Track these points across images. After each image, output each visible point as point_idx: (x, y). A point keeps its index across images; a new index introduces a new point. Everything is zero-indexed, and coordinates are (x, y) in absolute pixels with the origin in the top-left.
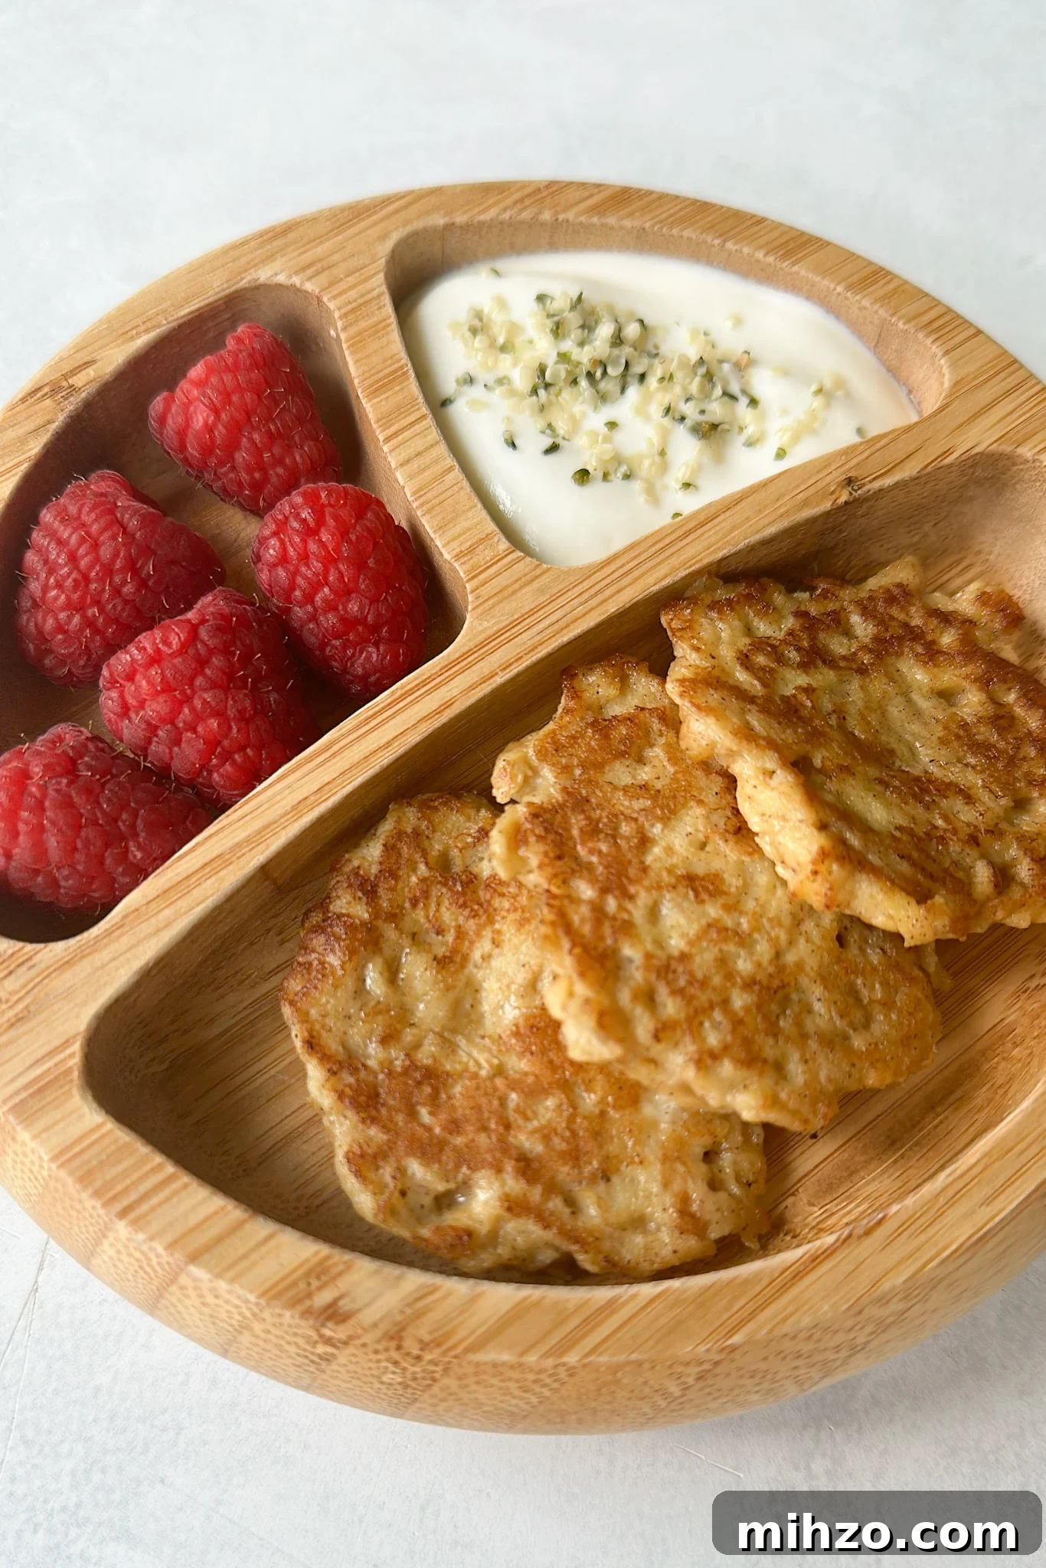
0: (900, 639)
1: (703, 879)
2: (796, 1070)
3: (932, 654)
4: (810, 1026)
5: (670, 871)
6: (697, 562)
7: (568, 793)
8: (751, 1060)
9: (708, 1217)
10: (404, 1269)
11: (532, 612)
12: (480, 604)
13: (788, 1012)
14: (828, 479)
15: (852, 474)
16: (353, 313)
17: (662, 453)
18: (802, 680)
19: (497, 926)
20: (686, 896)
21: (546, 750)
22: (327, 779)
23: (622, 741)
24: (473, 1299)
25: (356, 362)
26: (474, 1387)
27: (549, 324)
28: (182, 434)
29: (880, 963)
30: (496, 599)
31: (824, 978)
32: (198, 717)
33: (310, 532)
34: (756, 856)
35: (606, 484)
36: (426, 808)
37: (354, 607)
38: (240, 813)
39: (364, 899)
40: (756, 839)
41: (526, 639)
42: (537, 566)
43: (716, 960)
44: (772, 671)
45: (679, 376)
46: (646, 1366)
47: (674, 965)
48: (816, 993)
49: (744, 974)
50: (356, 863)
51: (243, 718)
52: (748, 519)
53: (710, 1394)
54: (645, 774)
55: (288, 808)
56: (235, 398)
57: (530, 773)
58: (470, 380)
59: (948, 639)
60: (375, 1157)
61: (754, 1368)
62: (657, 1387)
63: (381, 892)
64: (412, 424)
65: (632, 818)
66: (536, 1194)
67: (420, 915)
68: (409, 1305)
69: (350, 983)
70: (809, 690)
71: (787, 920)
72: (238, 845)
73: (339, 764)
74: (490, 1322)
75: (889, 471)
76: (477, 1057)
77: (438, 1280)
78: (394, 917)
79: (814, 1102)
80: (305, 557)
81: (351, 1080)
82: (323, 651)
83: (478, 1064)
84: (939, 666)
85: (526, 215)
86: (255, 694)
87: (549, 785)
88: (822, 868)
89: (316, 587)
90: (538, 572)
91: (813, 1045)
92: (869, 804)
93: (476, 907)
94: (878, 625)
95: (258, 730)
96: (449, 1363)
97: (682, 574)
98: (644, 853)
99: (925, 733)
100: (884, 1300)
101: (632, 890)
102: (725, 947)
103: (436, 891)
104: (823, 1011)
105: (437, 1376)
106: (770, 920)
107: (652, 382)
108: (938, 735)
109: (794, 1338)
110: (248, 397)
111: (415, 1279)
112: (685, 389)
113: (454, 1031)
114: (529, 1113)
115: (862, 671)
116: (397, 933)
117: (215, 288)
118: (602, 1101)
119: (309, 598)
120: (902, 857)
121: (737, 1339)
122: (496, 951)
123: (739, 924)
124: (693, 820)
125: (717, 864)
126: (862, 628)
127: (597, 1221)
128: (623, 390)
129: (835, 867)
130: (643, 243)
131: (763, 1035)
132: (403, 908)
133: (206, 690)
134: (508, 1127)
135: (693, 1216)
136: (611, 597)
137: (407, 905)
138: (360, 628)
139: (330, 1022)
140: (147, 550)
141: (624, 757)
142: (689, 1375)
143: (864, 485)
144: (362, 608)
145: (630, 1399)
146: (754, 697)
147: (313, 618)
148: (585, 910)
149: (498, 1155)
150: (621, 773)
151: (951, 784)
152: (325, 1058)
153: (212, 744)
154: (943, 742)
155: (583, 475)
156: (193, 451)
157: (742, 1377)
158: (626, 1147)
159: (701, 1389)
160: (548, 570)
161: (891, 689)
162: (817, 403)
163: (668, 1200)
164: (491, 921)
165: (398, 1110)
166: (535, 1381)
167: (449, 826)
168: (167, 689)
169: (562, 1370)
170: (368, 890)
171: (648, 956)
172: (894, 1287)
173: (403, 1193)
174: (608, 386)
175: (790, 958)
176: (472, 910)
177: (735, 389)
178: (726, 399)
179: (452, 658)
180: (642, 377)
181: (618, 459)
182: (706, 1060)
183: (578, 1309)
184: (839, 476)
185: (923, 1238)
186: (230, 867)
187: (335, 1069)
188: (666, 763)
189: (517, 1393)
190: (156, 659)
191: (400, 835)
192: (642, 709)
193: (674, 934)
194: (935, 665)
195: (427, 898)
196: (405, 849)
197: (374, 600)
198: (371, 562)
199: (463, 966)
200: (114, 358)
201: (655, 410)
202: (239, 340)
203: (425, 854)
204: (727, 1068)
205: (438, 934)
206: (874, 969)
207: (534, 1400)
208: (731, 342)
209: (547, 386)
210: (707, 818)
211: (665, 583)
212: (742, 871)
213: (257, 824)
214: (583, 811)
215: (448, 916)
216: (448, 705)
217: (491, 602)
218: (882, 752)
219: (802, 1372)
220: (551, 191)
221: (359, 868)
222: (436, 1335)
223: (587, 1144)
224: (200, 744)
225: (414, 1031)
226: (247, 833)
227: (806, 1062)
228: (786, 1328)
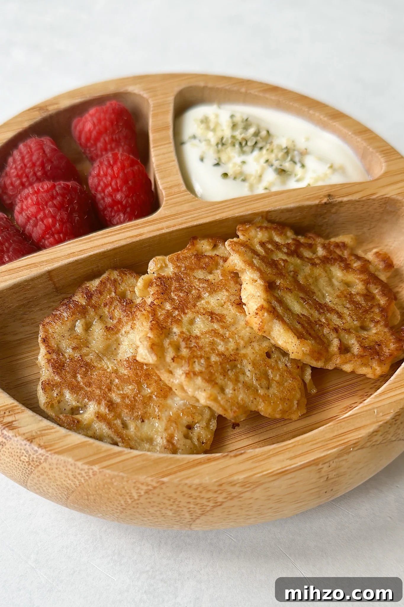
0: (335, 260)
1: (217, 315)
2: (229, 391)
3: (347, 267)
4: (241, 378)
5: (204, 309)
6: (257, 210)
7: (176, 275)
8: (210, 380)
9: (178, 446)
10: (43, 419)
11: (185, 212)
12: (167, 206)
13: (234, 370)
14: (321, 193)
15: (331, 194)
16: (158, 106)
17: (260, 176)
18: (285, 257)
19: (135, 322)
20: (208, 319)
21: (173, 259)
22: (85, 248)
23: (205, 264)
24: (65, 436)
25: (153, 121)
26: (54, 470)
27: (231, 125)
28: (80, 132)
29: (282, 368)
30: (174, 205)
31: (254, 364)
32: (45, 216)
33: (111, 166)
34: (243, 314)
35: (234, 182)
36: (122, 273)
37: (119, 196)
38: (48, 252)
39: (86, 298)
40: (244, 306)
41: (180, 220)
42: (193, 198)
43: (210, 342)
44: (272, 251)
45: (275, 151)
46: (125, 479)
47: (192, 339)
48: (248, 368)
49: (220, 350)
50: (88, 285)
51: (62, 221)
52: (283, 200)
53: (150, 503)
54: (210, 277)
55: (66, 254)
56: (103, 123)
57: (164, 265)
58: (194, 137)
59: (356, 265)
60: (53, 386)
61: (170, 495)
62: (128, 491)
63: (94, 298)
64: (165, 144)
65: (197, 289)
66: (110, 416)
67: (106, 310)
68: (40, 431)
69: (69, 324)
70: (285, 261)
71: (246, 339)
72: (43, 262)
73: (91, 245)
74: (70, 445)
75: (348, 195)
76: (109, 365)
77: (55, 426)
78: (95, 307)
79: (232, 405)
80: (106, 175)
81: (55, 357)
82: (104, 212)
83: (108, 368)
84: (348, 273)
85: (235, 88)
86: (70, 215)
87: (170, 270)
88: (260, 313)
89: (106, 186)
90: (194, 200)
91: (240, 385)
92: (294, 304)
93: (129, 313)
94: (328, 253)
95: (66, 227)
96: (47, 456)
97: (250, 212)
98: (197, 302)
99: (332, 292)
100: (233, 484)
101: (186, 311)
102: (215, 339)
103: (116, 303)
104: (249, 375)
105: (42, 461)
106: (239, 337)
107: (264, 151)
108: (337, 294)
109: (190, 487)
110: (108, 123)
111: (46, 423)
112: (276, 156)
113: (104, 355)
114: (120, 388)
115: (314, 264)
116: (94, 313)
117: (112, 89)
118: (152, 393)
119: (103, 191)
120: (299, 323)
121: (165, 479)
122: (131, 331)
123: (225, 334)
124: (223, 296)
125: (225, 312)
126: (321, 252)
127: (132, 433)
128: (252, 151)
129: (266, 314)
130: (279, 106)
131: (219, 374)
132: (100, 306)
133: (50, 207)
134: (110, 390)
135: (173, 444)
136: (218, 214)
137: (102, 305)
138: (119, 206)
139: (55, 335)
140: (50, 161)
141: (204, 269)
142: (142, 490)
143: (335, 198)
144: (121, 197)
145: (116, 494)
146: (260, 255)
147: (103, 198)
148: (164, 312)
149: (101, 397)
150: (200, 274)
151: (335, 310)
152: (48, 346)
153: (48, 228)
154: (338, 297)
155: (225, 175)
156: (83, 140)
157: (164, 498)
158: (155, 411)
159: (146, 499)
160: (197, 200)
161: (324, 274)
162: (329, 171)
163: (165, 435)
164: (133, 319)
165: (69, 373)
166: (79, 474)
167: (129, 282)
168: (38, 203)
169: (91, 471)
170: (89, 296)
171: (182, 333)
172: (238, 479)
173: (59, 402)
174: (246, 149)
175: (243, 352)
176: (127, 313)
177: (297, 159)
178: (292, 162)
179: (149, 220)
180: (261, 148)
181: (241, 173)
182: (190, 375)
183: (105, 451)
184: (326, 193)
185: (257, 464)
186: (37, 268)
187: (50, 351)
188: (220, 276)
189: (71, 477)
190: (37, 192)
191: (108, 279)
192: (218, 255)
193: (197, 330)
194: (347, 272)
195: (111, 304)
196: (109, 285)
197: (127, 196)
198: (130, 182)
199: (116, 333)
200: (66, 104)
201: (263, 160)
202: (111, 104)
203: (116, 288)
204: (199, 381)
205: (111, 319)
206: (279, 369)
207: (77, 483)
208: (301, 144)
209: (223, 144)
210: (228, 297)
211: (242, 214)
212: (235, 318)
213: (53, 257)
214: (179, 282)
215: (117, 313)
216: (141, 235)
217: (170, 206)
218: (309, 291)
219: (192, 506)
220: (248, 83)
221: (88, 287)
222: (46, 444)
223: (139, 405)
224: (43, 227)
225: (87, 349)
226: (47, 259)
227: (235, 390)
228: (187, 481)
